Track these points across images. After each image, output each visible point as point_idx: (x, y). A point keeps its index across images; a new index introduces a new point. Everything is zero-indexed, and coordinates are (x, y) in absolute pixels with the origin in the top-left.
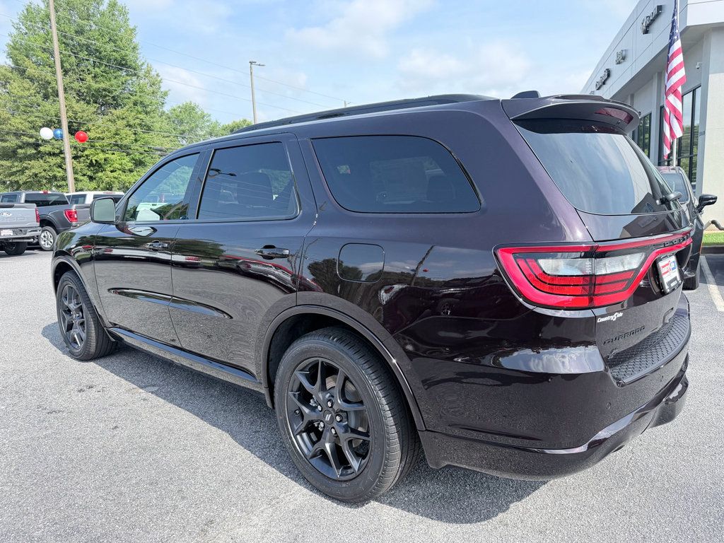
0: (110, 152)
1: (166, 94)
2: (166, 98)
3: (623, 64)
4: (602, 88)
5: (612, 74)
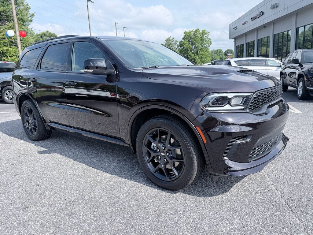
0: (9, 46)
1: (33, 15)
2: (33, 17)
3: (276, 9)
4: (255, 20)
5: (265, 14)
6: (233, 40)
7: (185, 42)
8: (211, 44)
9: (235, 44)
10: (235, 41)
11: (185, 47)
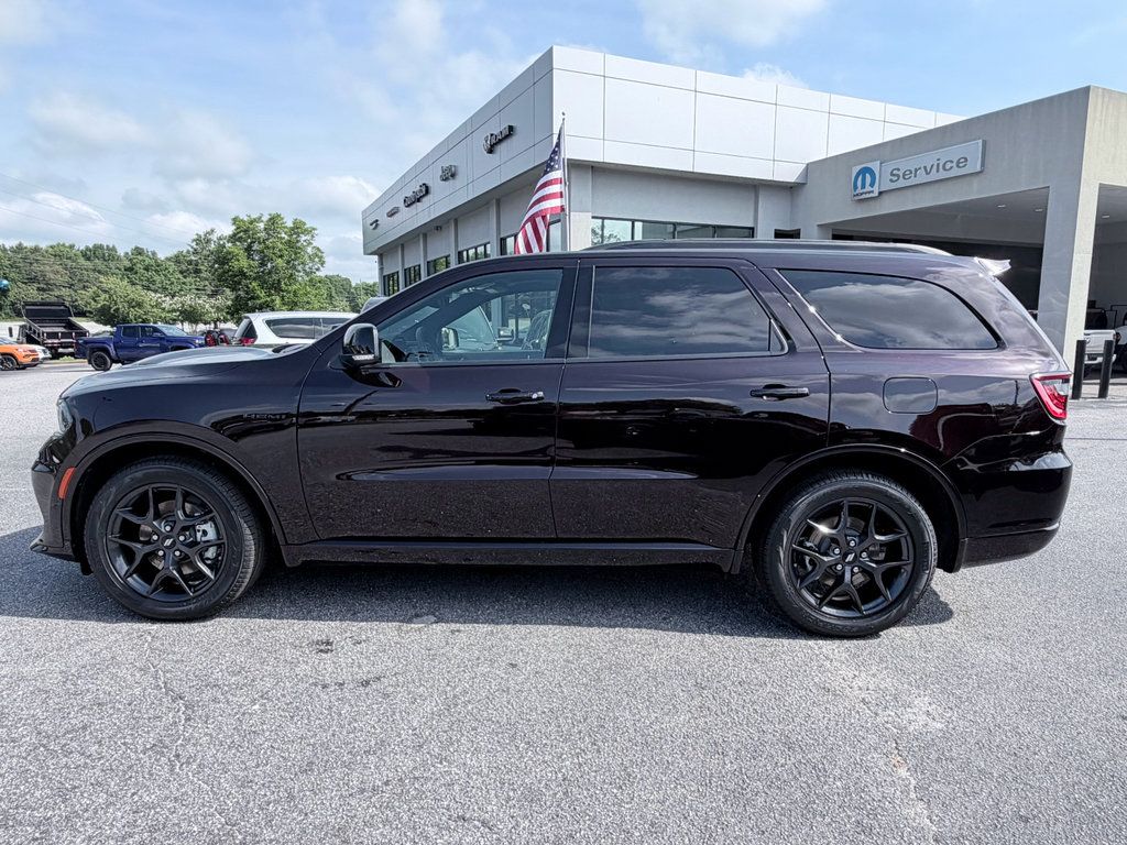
3: (451, 182)
4: (414, 206)
5: (432, 190)
6: (376, 258)
7: (237, 249)
8: (322, 265)
9: (381, 269)
10: (381, 262)
11: (235, 265)
